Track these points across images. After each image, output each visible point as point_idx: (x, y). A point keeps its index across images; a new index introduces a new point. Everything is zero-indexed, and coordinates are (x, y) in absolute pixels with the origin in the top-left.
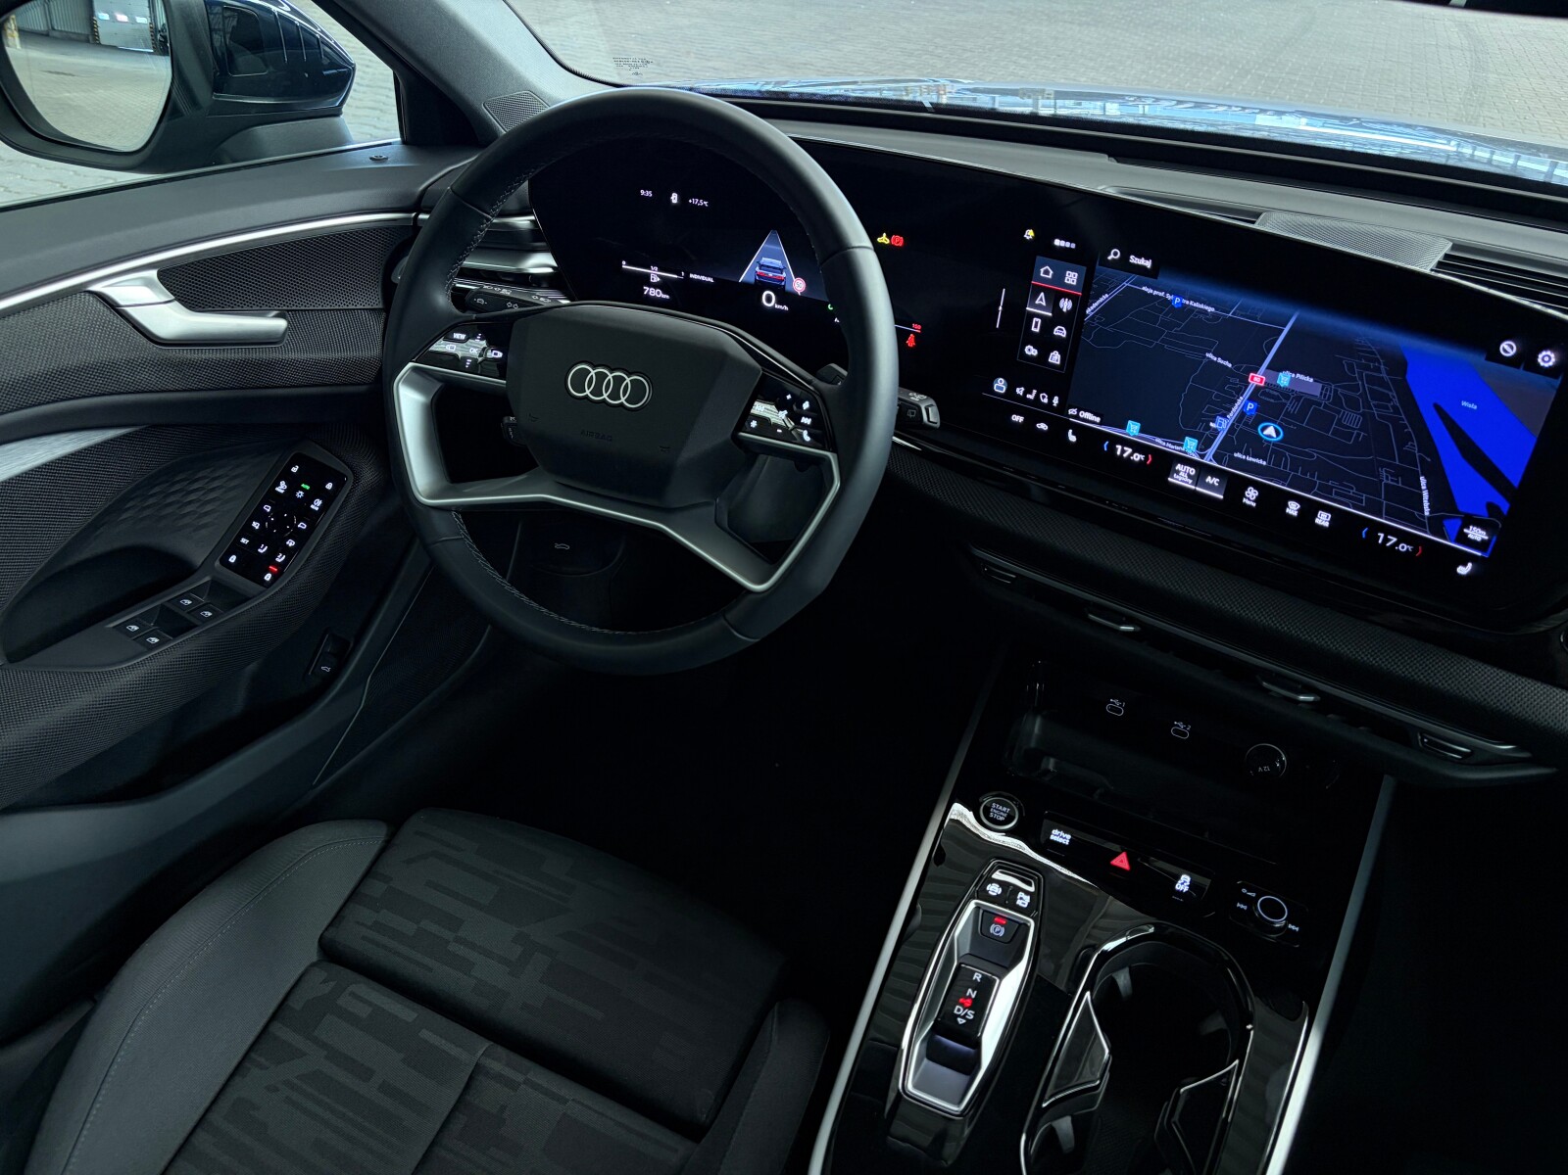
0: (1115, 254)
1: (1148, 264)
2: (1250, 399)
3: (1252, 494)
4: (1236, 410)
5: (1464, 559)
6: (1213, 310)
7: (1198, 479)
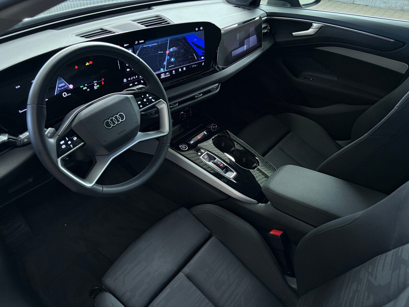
0: (137, 42)
1: (143, 41)
2: (168, 56)
3: (174, 71)
4: (166, 59)
5: (202, 62)
6: (157, 44)
7: (165, 75)
